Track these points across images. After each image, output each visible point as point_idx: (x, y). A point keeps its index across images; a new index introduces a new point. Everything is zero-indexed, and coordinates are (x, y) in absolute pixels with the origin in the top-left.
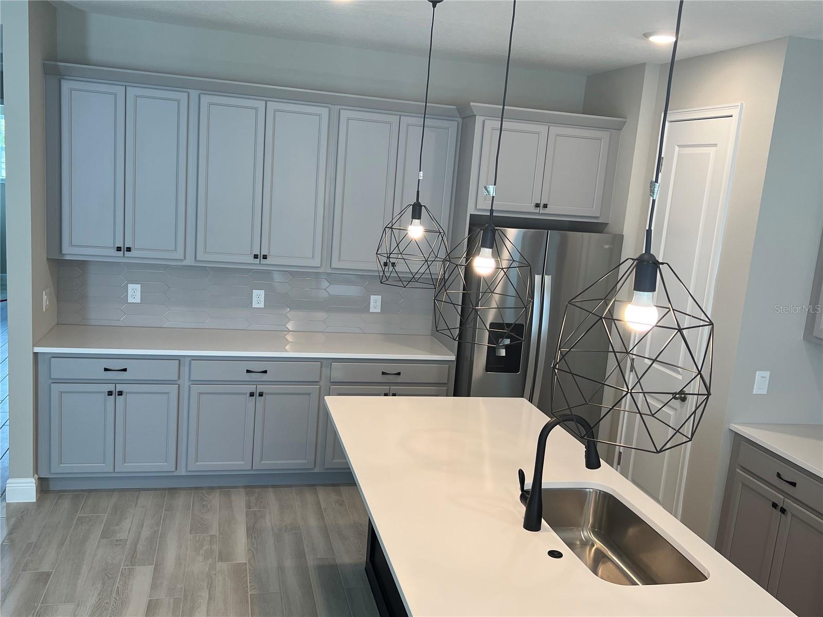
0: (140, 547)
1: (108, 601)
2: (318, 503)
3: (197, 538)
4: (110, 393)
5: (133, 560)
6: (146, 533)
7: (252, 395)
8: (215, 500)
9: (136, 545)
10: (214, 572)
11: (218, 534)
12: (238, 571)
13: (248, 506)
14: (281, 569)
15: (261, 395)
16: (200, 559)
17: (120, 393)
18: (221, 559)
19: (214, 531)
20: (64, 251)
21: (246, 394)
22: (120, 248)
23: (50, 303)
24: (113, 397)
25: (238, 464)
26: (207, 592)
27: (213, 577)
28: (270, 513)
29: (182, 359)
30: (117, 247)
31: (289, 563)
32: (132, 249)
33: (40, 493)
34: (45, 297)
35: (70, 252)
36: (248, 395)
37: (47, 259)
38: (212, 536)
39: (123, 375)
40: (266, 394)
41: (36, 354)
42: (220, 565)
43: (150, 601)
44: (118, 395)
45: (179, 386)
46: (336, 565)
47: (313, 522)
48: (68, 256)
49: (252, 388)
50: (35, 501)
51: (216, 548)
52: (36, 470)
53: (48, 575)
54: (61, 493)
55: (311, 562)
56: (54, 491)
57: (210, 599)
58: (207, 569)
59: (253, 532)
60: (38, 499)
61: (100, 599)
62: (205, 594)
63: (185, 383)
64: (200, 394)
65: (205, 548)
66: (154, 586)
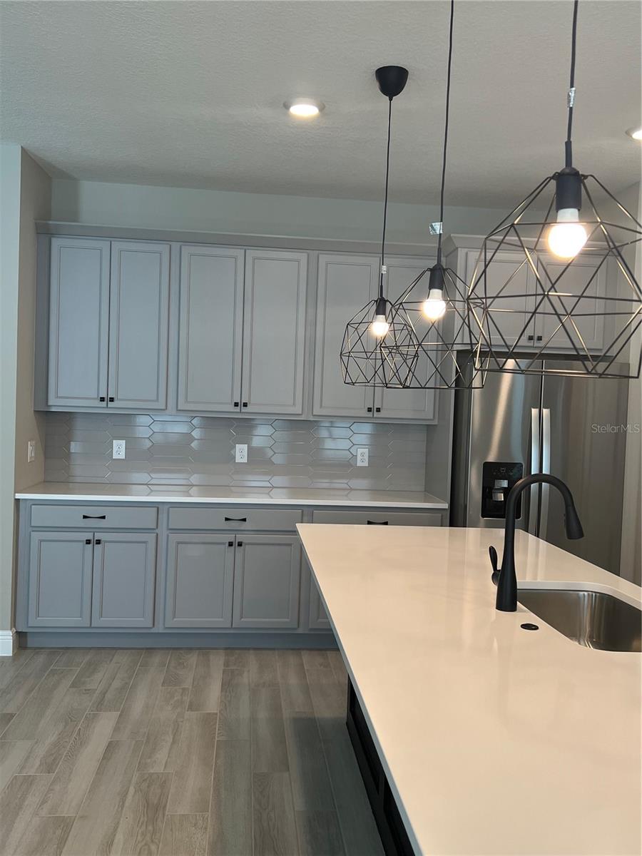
0: (108, 696)
1: (68, 740)
2: (302, 665)
3: (169, 690)
4: (88, 542)
5: (100, 706)
6: (117, 684)
7: (231, 544)
8: (193, 659)
9: (105, 693)
10: (182, 720)
11: (191, 687)
12: (208, 720)
13: (227, 664)
14: (253, 719)
15: (240, 544)
16: (170, 708)
17: (98, 542)
18: (191, 708)
19: (188, 684)
20: (50, 403)
21: (224, 544)
22: (104, 398)
23: (35, 454)
24: (91, 546)
25: (216, 620)
26: (172, 737)
27: (180, 723)
28: (249, 671)
29: (160, 507)
30: (101, 398)
31: (263, 715)
32: (115, 399)
33: (18, 649)
34: (30, 448)
35: (56, 403)
36: (227, 545)
37: (35, 411)
38: (184, 689)
39: (102, 523)
40: (246, 544)
41: (17, 501)
42: (188, 714)
43: (110, 743)
44: (97, 543)
45: (157, 535)
46: (315, 718)
47: (293, 680)
48: (53, 407)
49: (230, 537)
50: (11, 655)
51: (187, 699)
52: (14, 624)
53: (12, 716)
54: (38, 650)
55: (287, 714)
56: (31, 648)
57: (174, 742)
58: (175, 717)
59: (228, 686)
60: (15, 655)
61: (59, 738)
62: (169, 739)
63: (163, 531)
64: (178, 543)
65: (176, 698)
66: (117, 729)
